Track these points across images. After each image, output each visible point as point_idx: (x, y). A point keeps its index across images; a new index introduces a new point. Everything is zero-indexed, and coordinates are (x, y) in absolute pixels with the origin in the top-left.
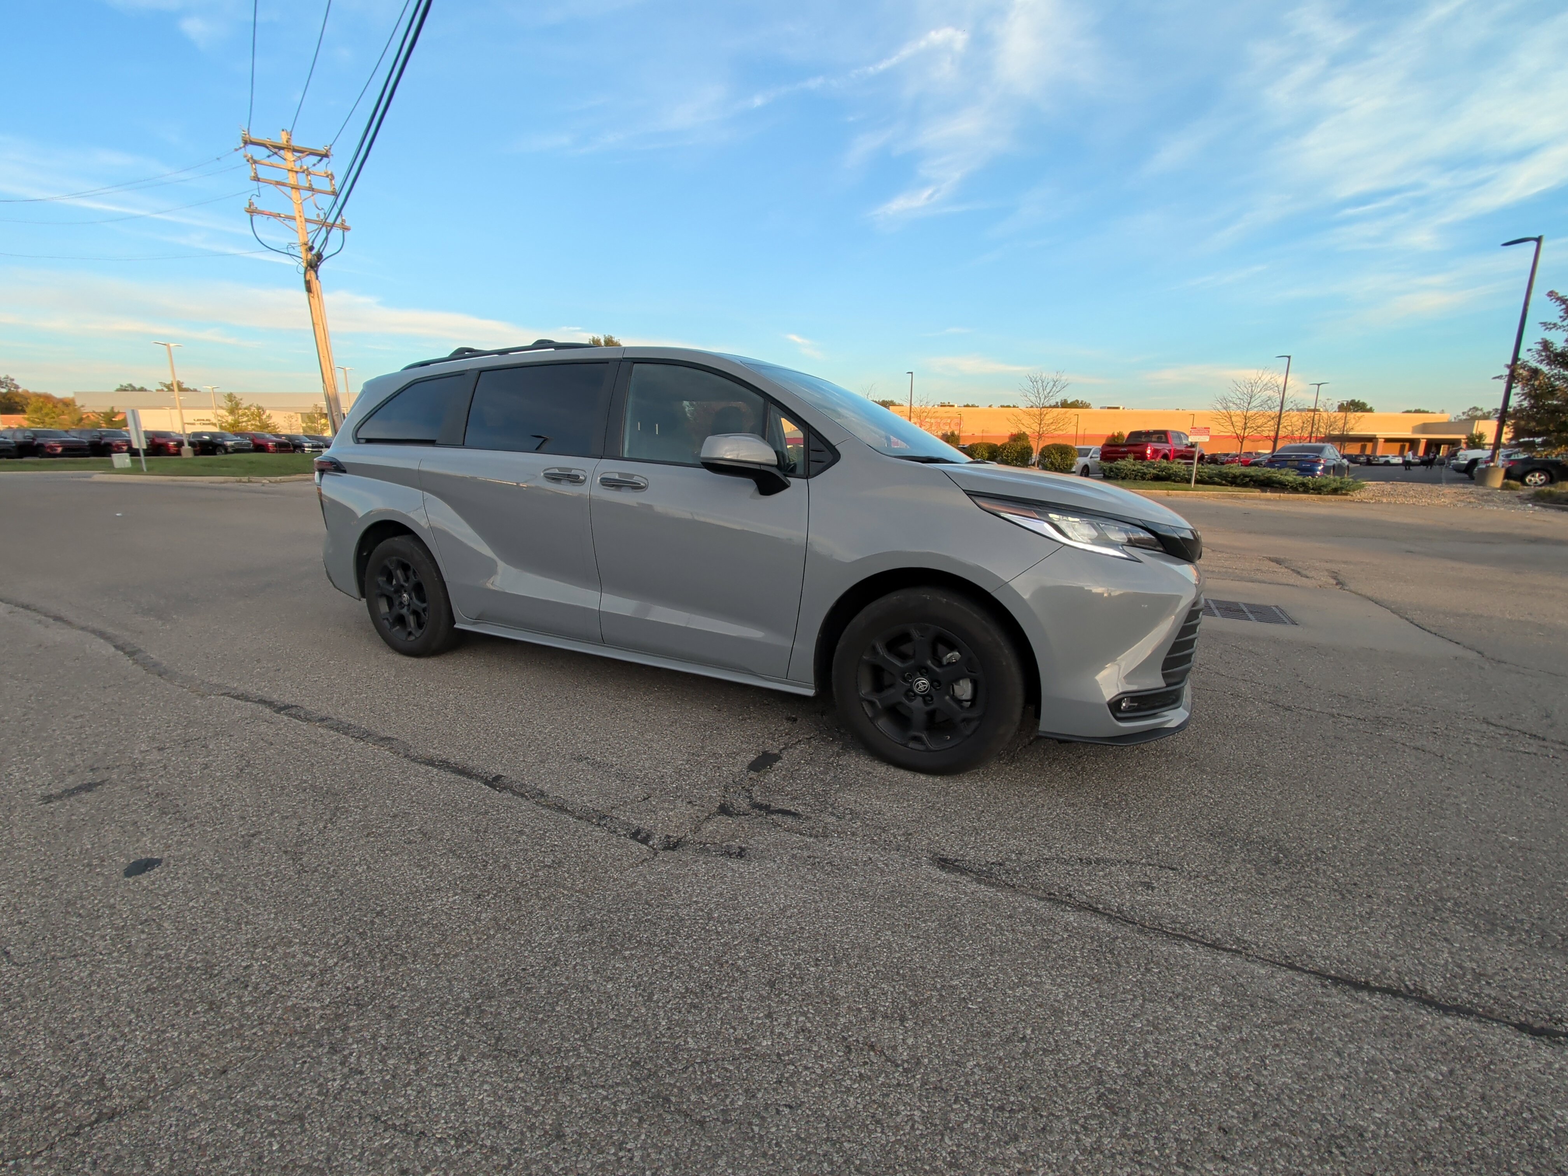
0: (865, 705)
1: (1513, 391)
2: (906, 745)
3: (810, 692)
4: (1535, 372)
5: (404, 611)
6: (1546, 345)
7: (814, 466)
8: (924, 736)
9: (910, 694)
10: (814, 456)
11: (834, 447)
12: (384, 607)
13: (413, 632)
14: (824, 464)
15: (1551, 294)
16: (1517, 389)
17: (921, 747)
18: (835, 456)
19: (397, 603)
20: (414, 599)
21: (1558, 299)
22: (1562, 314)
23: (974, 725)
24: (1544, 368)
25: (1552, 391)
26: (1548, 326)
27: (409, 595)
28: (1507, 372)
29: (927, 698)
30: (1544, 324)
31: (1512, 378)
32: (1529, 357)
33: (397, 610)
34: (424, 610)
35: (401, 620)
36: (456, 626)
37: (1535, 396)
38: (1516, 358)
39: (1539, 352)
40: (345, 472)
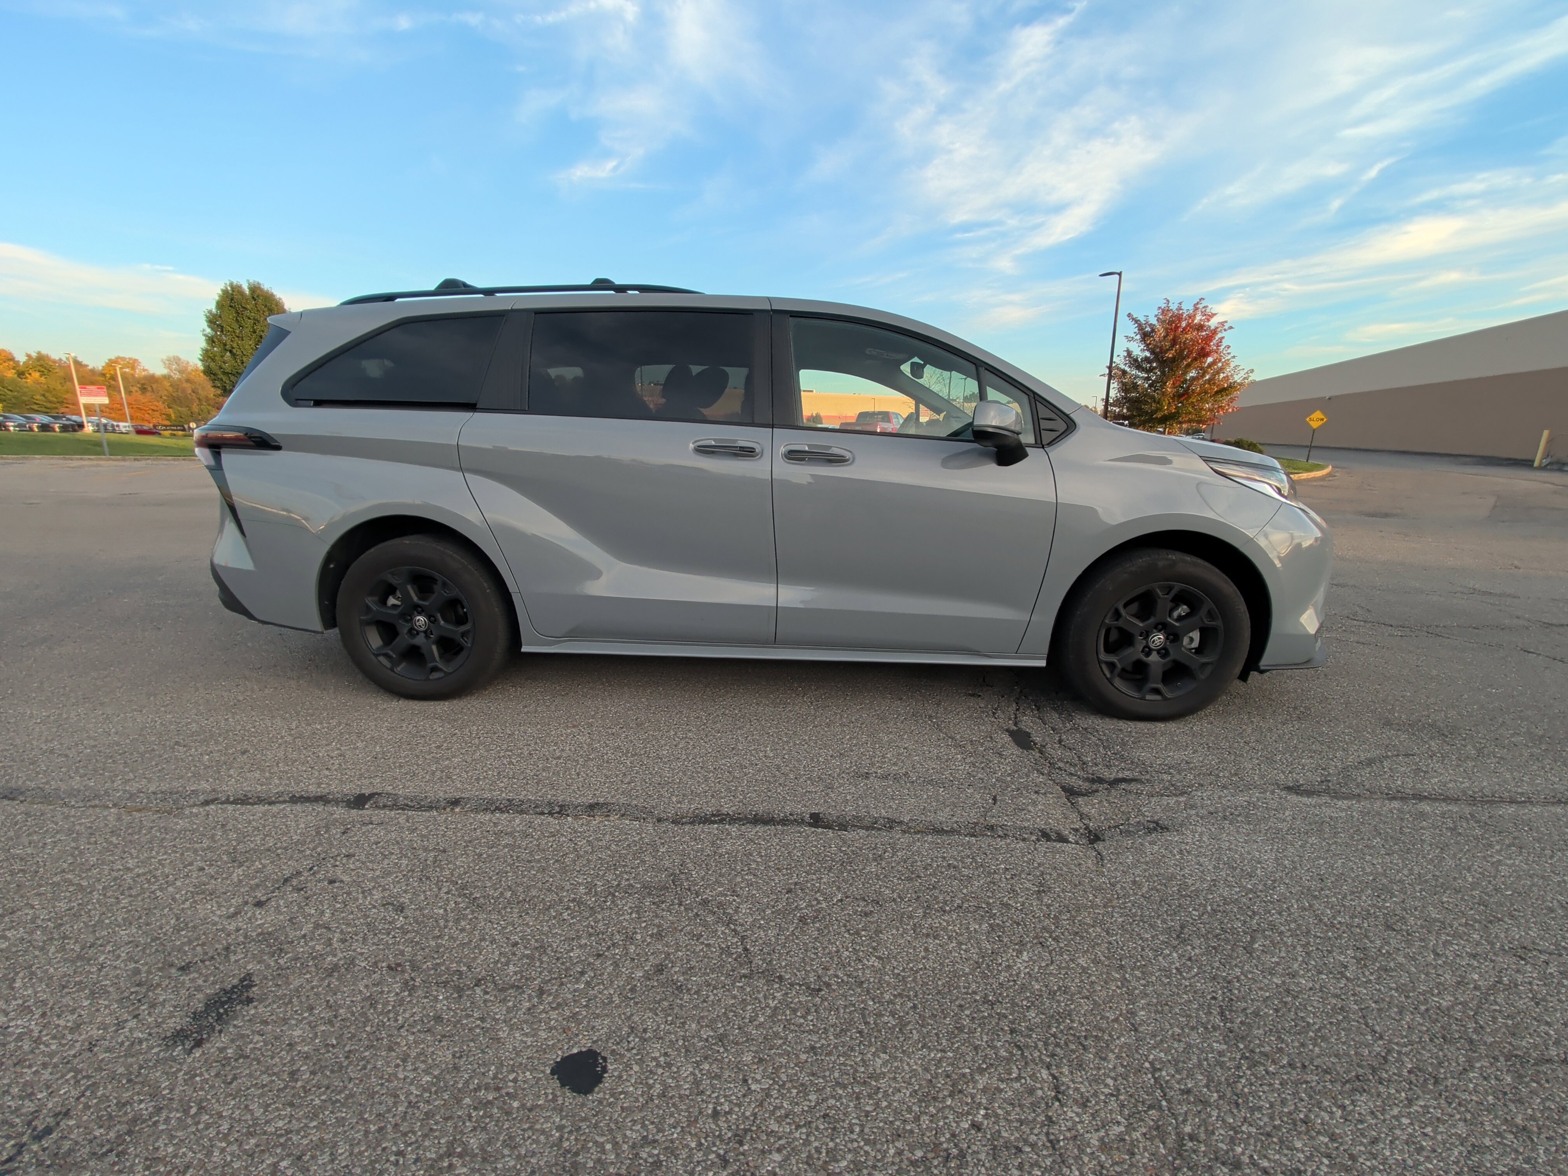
0: (1104, 667)
1: (1112, 386)
2: (1143, 699)
3: (1043, 663)
4: (1124, 372)
5: (420, 640)
6: (1129, 353)
7: (1047, 437)
8: (1160, 686)
9: (1148, 651)
10: (1044, 424)
11: (1067, 416)
12: (375, 640)
13: (440, 666)
14: (1058, 434)
15: (1129, 315)
16: (1114, 385)
17: (1158, 697)
18: (1070, 426)
19: (405, 631)
20: (442, 622)
21: (1133, 319)
22: (1136, 330)
23: (1209, 669)
24: (1127, 369)
25: (1135, 386)
26: (1130, 339)
27: (429, 617)
28: (1107, 371)
29: (1163, 652)
30: (1127, 337)
31: (1110, 377)
32: (1120, 361)
33: (404, 640)
34: (463, 635)
35: (414, 655)
36: (525, 649)
37: (1126, 388)
38: (1111, 361)
39: (1125, 357)
40: (278, 448)
